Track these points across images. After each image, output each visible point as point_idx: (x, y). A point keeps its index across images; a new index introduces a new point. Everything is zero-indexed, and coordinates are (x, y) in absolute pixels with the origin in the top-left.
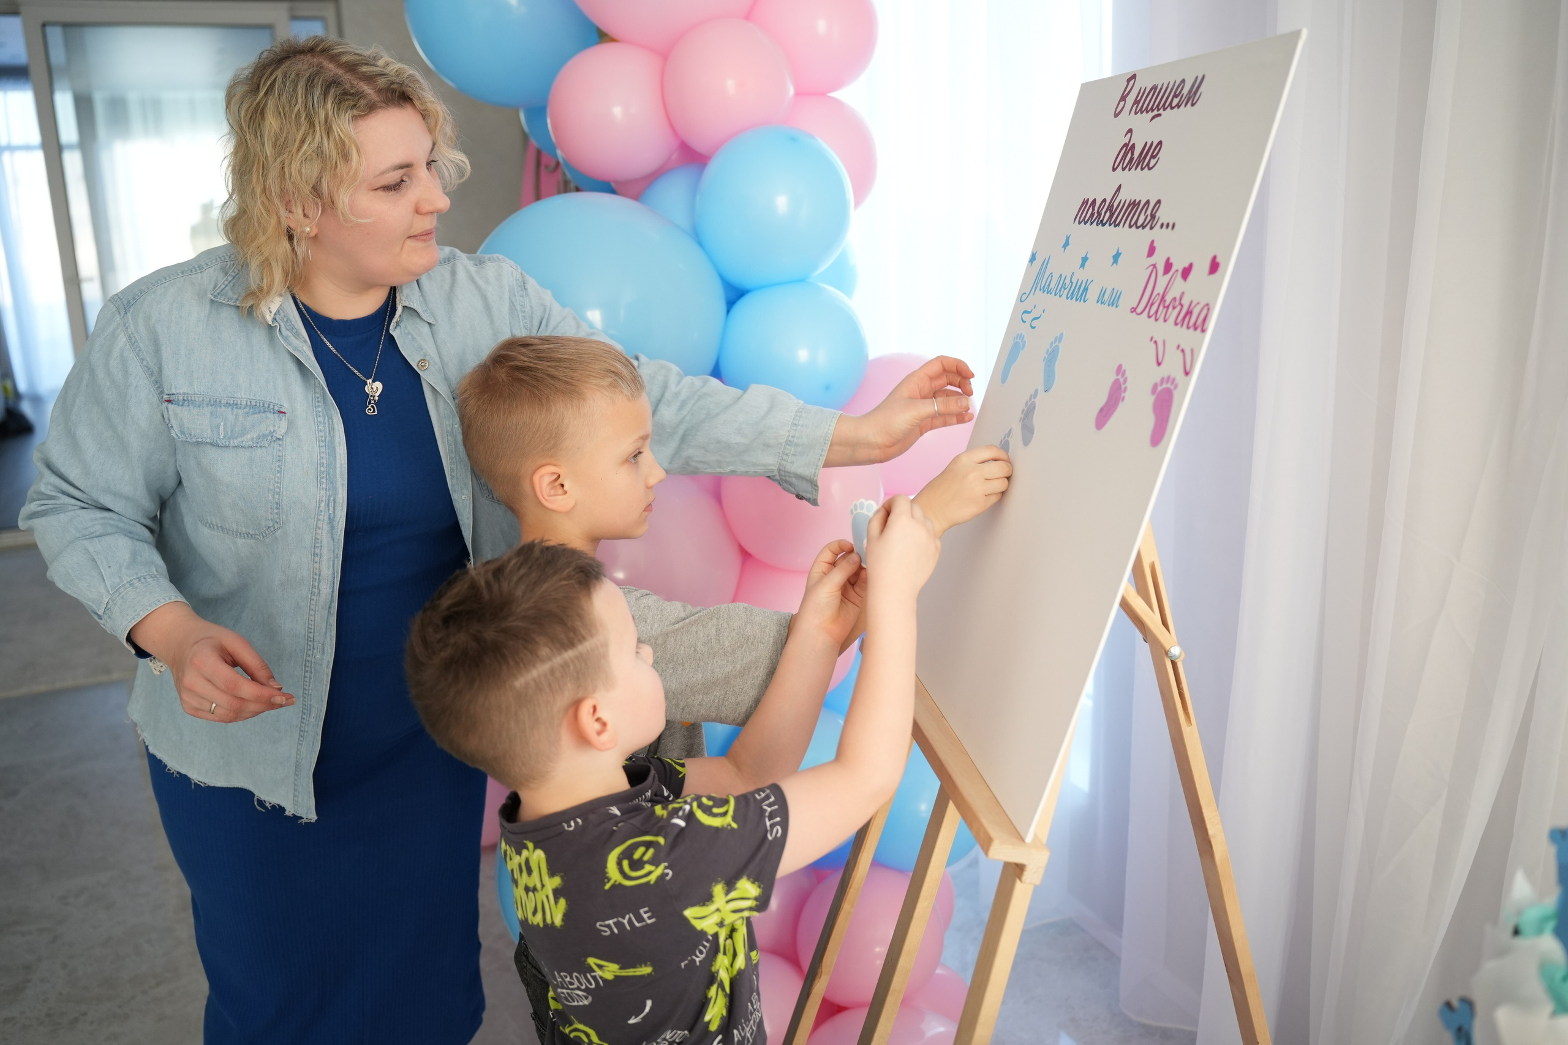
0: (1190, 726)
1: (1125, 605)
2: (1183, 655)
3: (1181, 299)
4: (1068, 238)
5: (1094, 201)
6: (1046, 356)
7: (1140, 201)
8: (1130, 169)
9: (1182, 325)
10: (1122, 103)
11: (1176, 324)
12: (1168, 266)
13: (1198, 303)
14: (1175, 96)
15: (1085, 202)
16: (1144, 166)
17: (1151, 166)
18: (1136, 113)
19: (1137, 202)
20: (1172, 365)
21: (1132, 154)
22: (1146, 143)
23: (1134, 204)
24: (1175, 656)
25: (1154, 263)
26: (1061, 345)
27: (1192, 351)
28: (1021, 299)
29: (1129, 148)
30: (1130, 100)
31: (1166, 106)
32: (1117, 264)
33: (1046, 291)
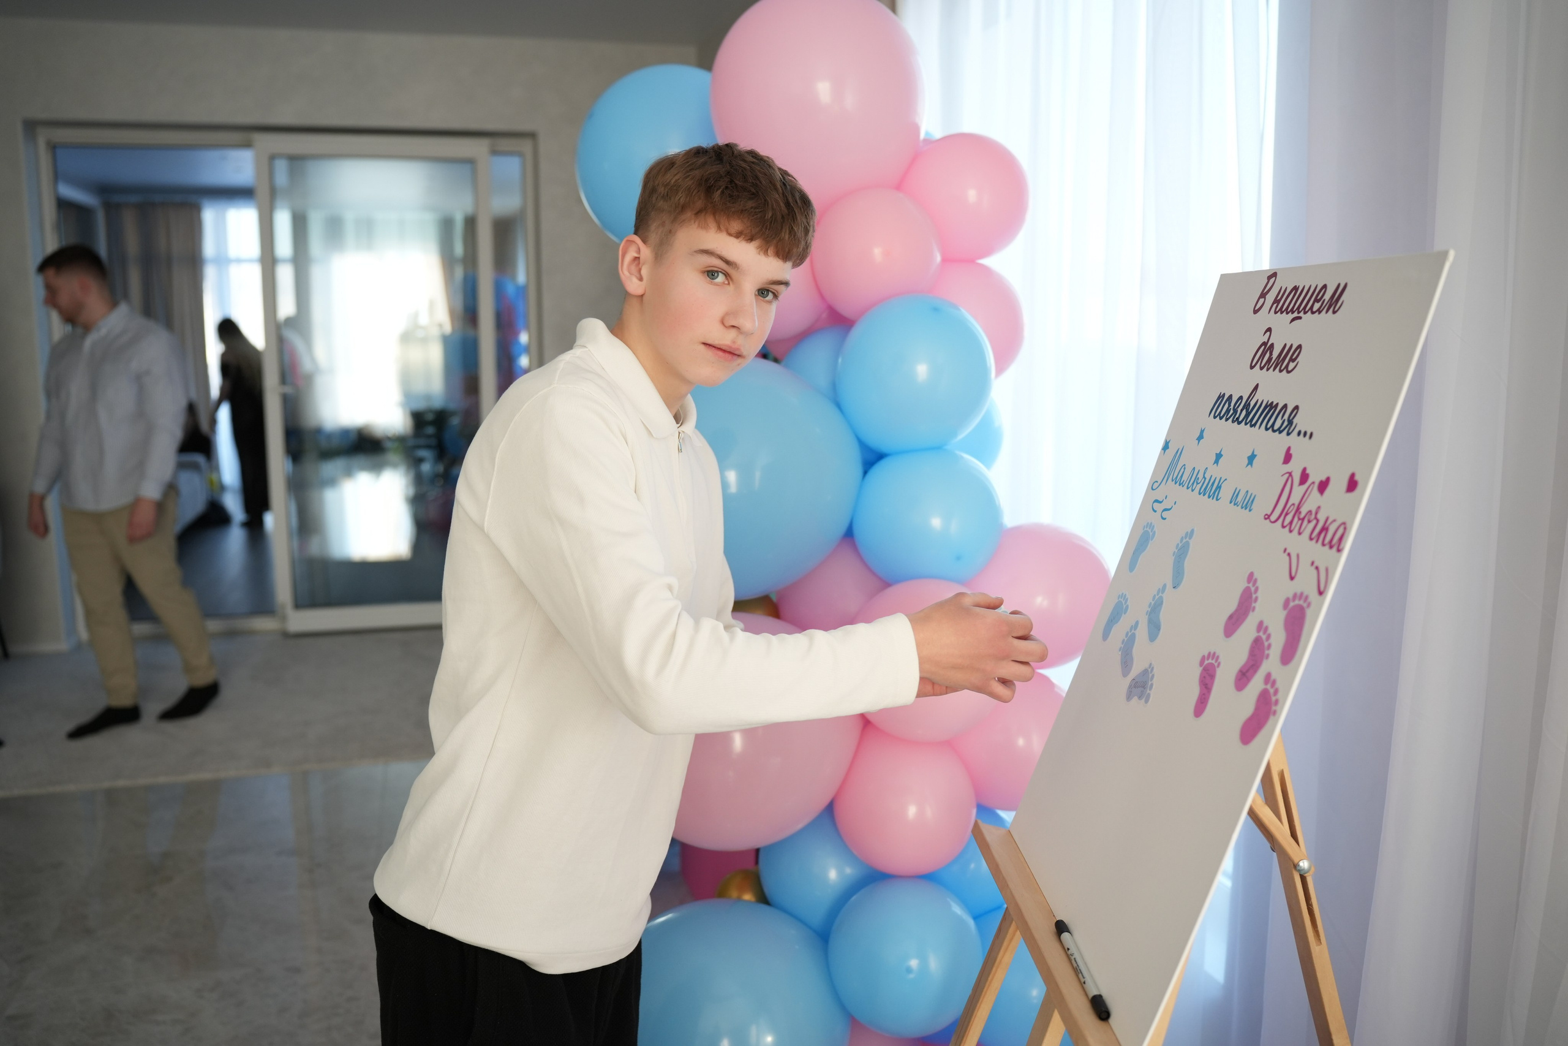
0: (1319, 945)
1: (1252, 813)
2: (1313, 869)
3: (1316, 513)
4: (1202, 431)
5: (1230, 398)
6: (1176, 551)
7: (1277, 404)
8: (1268, 370)
9: (1317, 541)
10: (1262, 300)
11: (1311, 539)
12: (1304, 477)
13: (1334, 521)
14: (1316, 300)
15: (1221, 397)
16: (1282, 369)
17: (1290, 369)
18: (1276, 313)
19: (1274, 404)
20: (1306, 583)
21: (1271, 354)
22: (1285, 345)
23: (1271, 406)
24: (1304, 869)
25: (1290, 471)
26: (1191, 542)
27: (1327, 570)
28: (1153, 486)
29: (1267, 347)
30: (1270, 298)
31: (1307, 309)
32: (1252, 466)
33: (1178, 483)
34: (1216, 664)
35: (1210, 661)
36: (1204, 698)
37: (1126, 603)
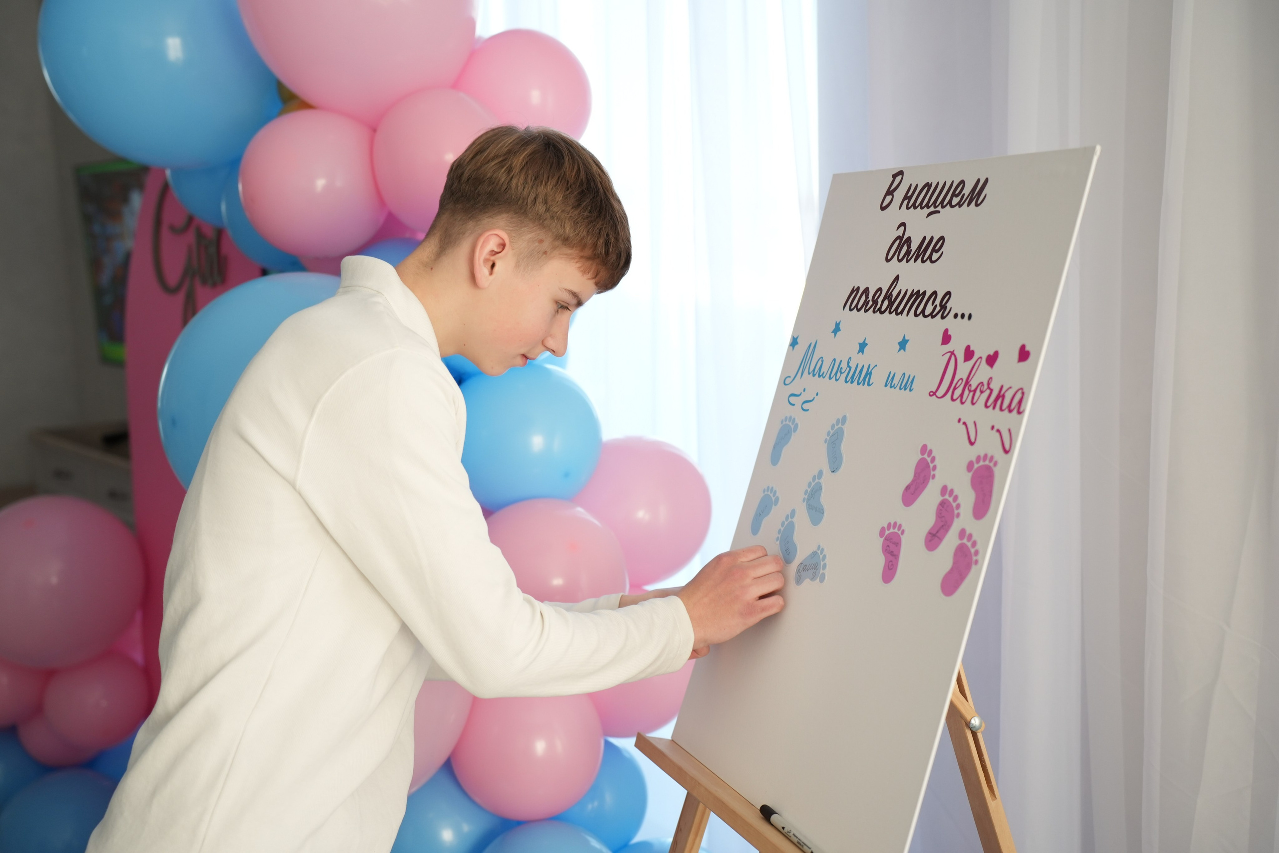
2: (983, 724)
3: (989, 384)
4: (838, 324)
5: (867, 290)
6: (828, 438)
7: (925, 293)
8: (908, 261)
9: (994, 408)
10: (889, 198)
11: (987, 407)
12: (969, 354)
13: (1010, 387)
14: (954, 195)
15: (855, 290)
17: (933, 259)
18: (908, 208)
19: (921, 291)
20: (989, 444)
21: (909, 246)
22: (925, 238)
23: (918, 295)
24: (975, 726)
25: (952, 350)
26: (845, 427)
27: (1010, 431)
28: (784, 381)
29: (903, 241)
30: (899, 195)
31: (945, 204)
32: (905, 350)
33: (817, 375)
34: (900, 532)
35: (892, 530)
36: (892, 565)
37: (774, 495)
